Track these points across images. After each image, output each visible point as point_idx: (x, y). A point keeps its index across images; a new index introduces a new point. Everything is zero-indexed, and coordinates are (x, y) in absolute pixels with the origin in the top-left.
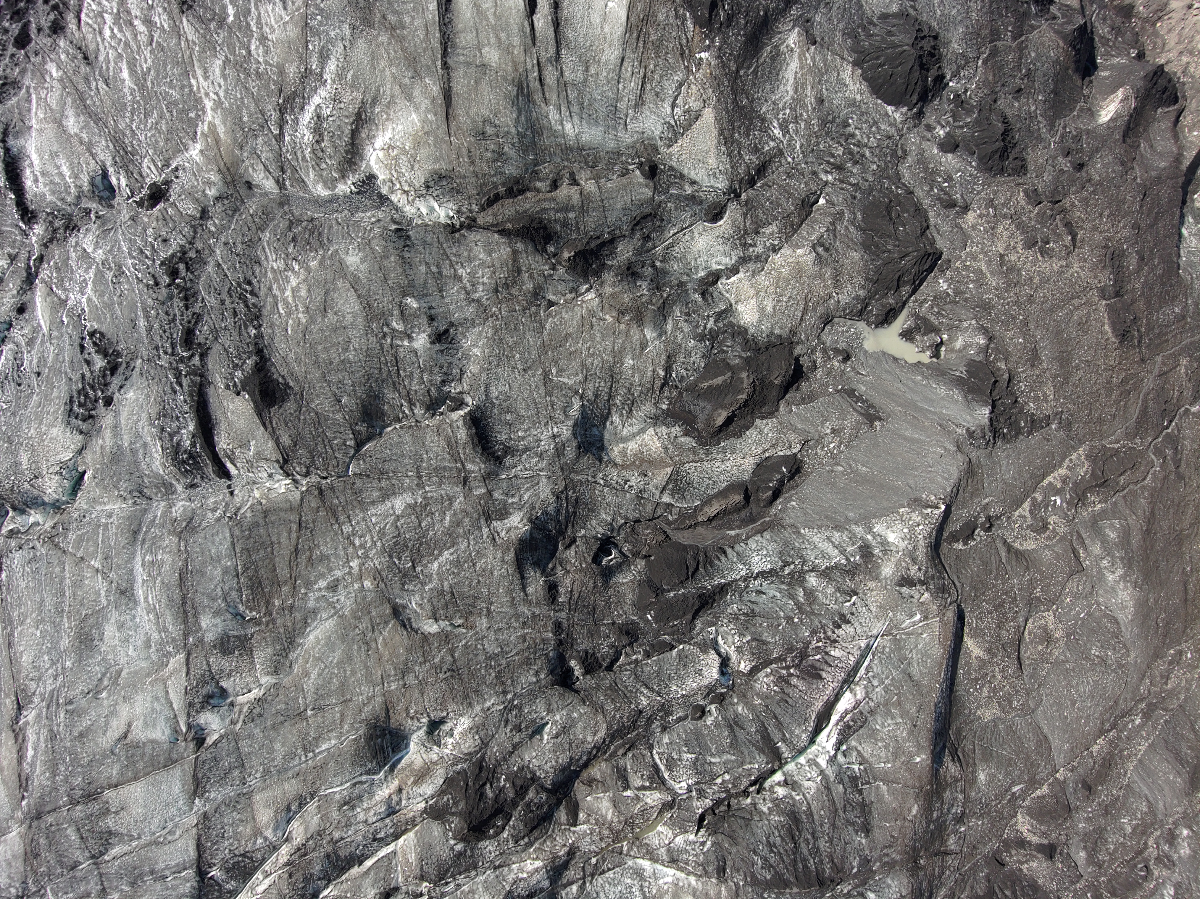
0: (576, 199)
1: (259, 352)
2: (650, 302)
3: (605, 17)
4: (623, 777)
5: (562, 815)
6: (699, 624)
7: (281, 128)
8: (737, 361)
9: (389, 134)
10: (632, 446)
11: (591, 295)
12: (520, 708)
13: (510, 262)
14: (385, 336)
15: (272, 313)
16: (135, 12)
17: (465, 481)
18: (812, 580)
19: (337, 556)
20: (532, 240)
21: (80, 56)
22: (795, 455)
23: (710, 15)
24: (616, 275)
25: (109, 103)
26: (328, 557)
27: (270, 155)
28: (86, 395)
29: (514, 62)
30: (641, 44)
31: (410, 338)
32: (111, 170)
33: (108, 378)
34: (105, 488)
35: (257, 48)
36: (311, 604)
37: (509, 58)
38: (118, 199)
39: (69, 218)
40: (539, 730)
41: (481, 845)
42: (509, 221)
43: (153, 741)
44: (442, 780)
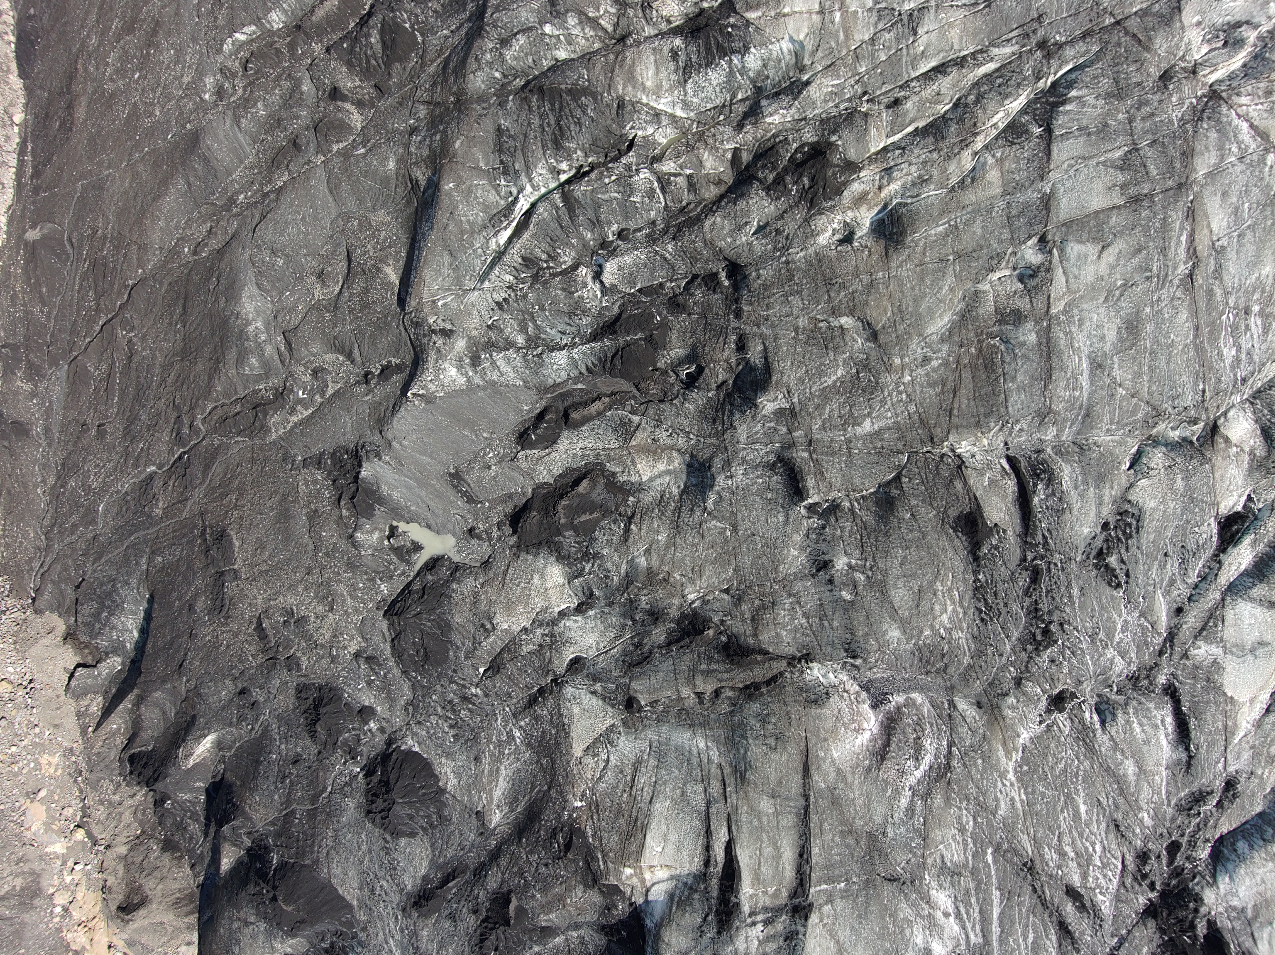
0: (699, 681)
1: (976, 559)
2: (639, 589)
3: (665, 837)
4: (692, 185)
5: (746, 157)
6: (616, 310)
7: (950, 752)
8: (567, 534)
9: (858, 742)
10: (662, 466)
11: (692, 597)
12: (775, 249)
13: (760, 627)
14: (871, 568)
15: (964, 592)
16: (1073, 865)
17: (810, 443)
18: (520, 340)
19: (921, 385)
20: (740, 646)
21: (1122, 828)
22: (522, 450)
23: (571, 838)
24: (668, 614)
25: (1098, 783)
26: (929, 385)
27: (960, 730)
28: (1124, 533)
29: (748, 800)
30: (634, 815)
31: (850, 566)
32: (1098, 726)
33: (1105, 546)
34: (1111, 454)
35: (968, 822)
36: (945, 347)
37: (752, 803)
38: (1092, 700)
39: (1135, 687)
40: (760, 229)
41: (816, 139)
42: (759, 663)
43: (1081, 242)
44: (845, 193)
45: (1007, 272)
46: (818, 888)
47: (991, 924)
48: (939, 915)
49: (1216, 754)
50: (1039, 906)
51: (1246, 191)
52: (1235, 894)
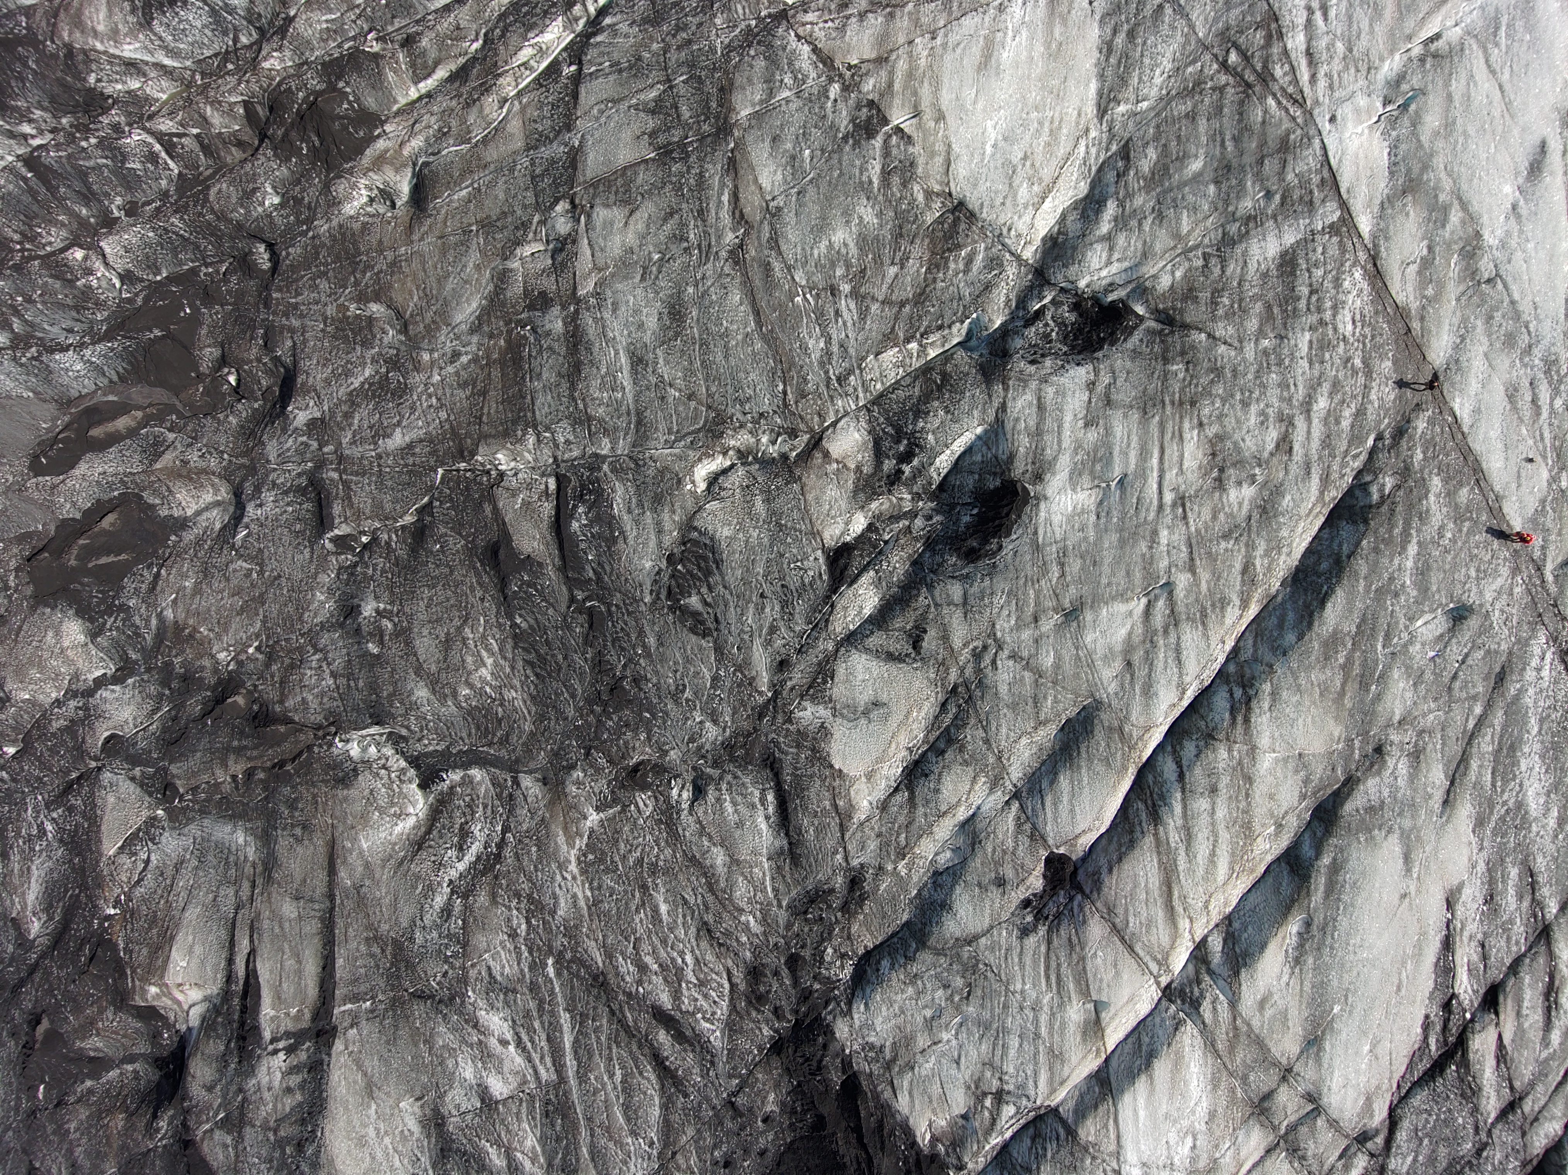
0: (232, 760)
1: (507, 598)
2: (171, 648)
3: (190, 951)
4: (205, 146)
5: (260, 112)
6: (138, 302)
7: (503, 839)
8: (84, 580)
9: (397, 829)
10: (208, 497)
11: (222, 657)
12: (299, 221)
13: (287, 691)
14: (398, 613)
15: (504, 641)
16: (658, 980)
17: (340, 461)
19: (451, 386)
20: (268, 714)
21: (719, 935)
22: (34, 475)
23: (97, 950)
24: (202, 679)
25: (681, 877)
26: (459, 386)
27: (518, 812)
28: (698, 567)
29: (271, 902)
30: (166, 923)
31: (378, 611)
32: (685, 806)
33: (676, 584)
34: (669, 470)
35: (519, 925)
36: (474, 339)
37: (274, 906)
38: (689, 777)
39: (733, 759)
41: (321, 85)
43: (607, 206)
44: (368, 152)
45: (538, 247)
46: (343, 1008)
47: (564, 1055)
48: (493, 1042)
49: (830, 843)
50: (622, 1034)
51: (804, 134)
52: (871, 1027)
